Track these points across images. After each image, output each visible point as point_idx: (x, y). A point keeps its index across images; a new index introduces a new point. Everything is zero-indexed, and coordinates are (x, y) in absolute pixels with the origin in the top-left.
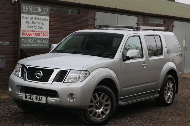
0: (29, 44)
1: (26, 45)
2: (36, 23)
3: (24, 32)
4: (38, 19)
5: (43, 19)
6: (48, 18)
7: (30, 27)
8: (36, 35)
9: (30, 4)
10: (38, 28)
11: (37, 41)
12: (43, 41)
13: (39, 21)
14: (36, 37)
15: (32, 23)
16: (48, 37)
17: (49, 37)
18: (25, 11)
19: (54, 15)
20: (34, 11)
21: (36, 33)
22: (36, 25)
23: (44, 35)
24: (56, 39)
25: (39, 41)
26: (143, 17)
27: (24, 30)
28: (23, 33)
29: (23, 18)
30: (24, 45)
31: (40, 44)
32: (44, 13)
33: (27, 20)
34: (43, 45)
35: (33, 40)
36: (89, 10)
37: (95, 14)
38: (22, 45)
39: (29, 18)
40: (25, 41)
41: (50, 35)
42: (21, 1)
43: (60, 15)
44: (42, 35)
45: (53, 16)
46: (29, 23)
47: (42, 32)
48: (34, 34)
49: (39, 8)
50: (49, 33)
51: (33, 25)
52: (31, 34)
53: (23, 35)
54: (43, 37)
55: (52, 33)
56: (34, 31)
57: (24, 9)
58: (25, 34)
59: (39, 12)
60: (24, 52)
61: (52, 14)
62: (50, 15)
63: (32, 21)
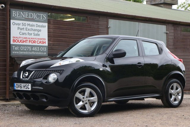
0: (21, 51)
2: (31, 30)
3: (15, 39)
4: (32, 26)
5: (39, 26)
6: (46, 24)
7: (23, 34)
8: (30, 42)
9: (22, 9)
10: (33, 34)
11: (32, 48)
12: (39, 49)
13: (33, 28)
14: (30, 44)
15: (25, 29)
17: (47, 45)
19: (53, 22)
20: (27, 16)
21: (31, 40)
22: (30, 32)
23: (42, 43)
24: (57, 47)
25: (34, 49)
26: (173, 26)
27: (15, 36)
28: (13, 40)
29: (14, 24)
30: (16, 53)
31: (37, 51)
32: (40, 19)
33: (19, 26)
34: (40, 53)
35: (27, 48)
36: (99, 17)
37: (107, 22)
38: (13, 52)
39: (21, 25)
40: (16, 48)
41: (48, 43)
42: (9, 6)
44: (38, 42)
45: (52, 23)
46: (21, 29)
47: (38, 39)
48: (28, 41)
50: (48, 41)
52: (24, 41)
53: (13, 42)
54: (40, 44)
55: (52, 41)
56: (28, 38)
57: (14, 15)
58: (17, 41)
59: (34, 18)
60: (15, 59)
61: (51, 21)
62: (48, 21)
63: (25, 27)
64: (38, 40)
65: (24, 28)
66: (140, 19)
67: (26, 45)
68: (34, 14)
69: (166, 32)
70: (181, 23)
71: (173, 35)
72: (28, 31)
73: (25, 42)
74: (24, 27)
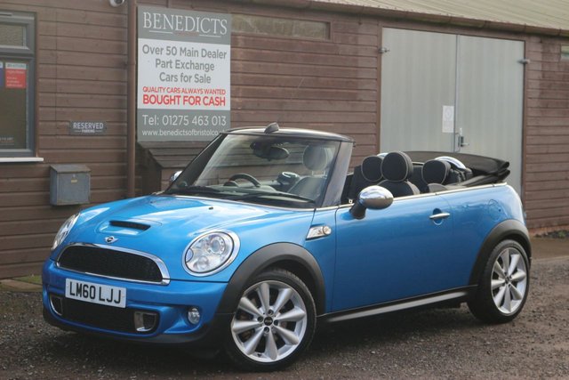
0: (165, 128)
1: (155, 133)
2: (188, 66)
3: (149, 94)
4: (192, 53)
5: (209, 54)
6: (227, 49)
7: (170, 78)
8: (187, 103)
9: (167, 6)
10: (193, 79)
12: (210, 120)
13: (197, 60)
14: (187, 107)
15: (173, 65)
16: (227, 107)
17: (229, 109)
18: (152, 28)
19: (245, 40)
20: (180, 27)
21: (189, 95)
22: (187, 72)
23: (215, 102)
24: (252, 112)
25: (197, 121)
26: (541, 42)
27: (149, 85)
28: (145, 95)
29: (146, 49)
30: (150, 133)
31: (203, 128)
32: (211, 33)
33: (159, 56)
34: (211, 133)
35: (179, 118)
36: (360, 24)
37: (379, 36)
38: (145, 133)
39: (165, 52)
40: (152, 121)
41: (232, 102)
43: (266, 40)
44: (207, 101)
45: (241, 43)
46: (165, 65)
47: (207, 91)
48: (181, 100)
49: (195, 19)
50: (231, 97)
51: (178, 72)
52: (171, 100)
53: (144, 103)
54: (212, 107)
55: (240, 95)
56: (181, 90)
57: (148, 24)
58: (153, 99)
59: (198, 31)
60: (149, 153)
61: (239, 37)
62: (232, 39)
63: (173, 59)
64: (207, 95)
65: (171, 62)
66: (462, 24)
67: (177, 110)
68: (198, 19)
69: (524, 61)
70: (561, 34)
71: (540, 68)
72: (182, 70)
73: (173, 102)
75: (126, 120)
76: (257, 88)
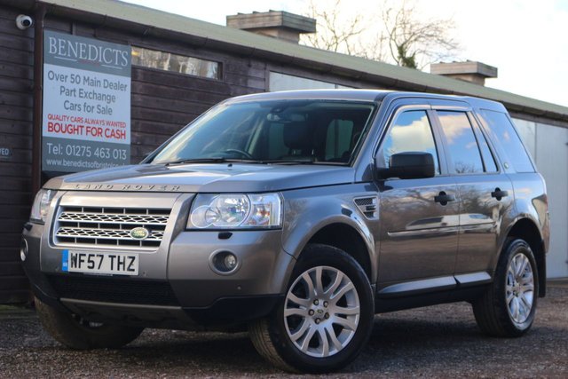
0: (68, 158)
2: (91, 96)
3: (54, 122)
4: (94, 83)
5: (110, 85)
6: (127, 81)
7: (73, 107)
8: (89, 133)
9: (71, 33)
10: (95, 110)
12: (111, 152)
13: (100, 90)
14: (90, 138)
15: (77, 93)
16: (127, 141)
17: (129, 143)
18: (57, 55)
19: (144, 74)
20: (84, 56)
21: (92, 126)
22: (90, 102)
23: (116, 135)
25: (99, 153)
27: (54, 113)
28: (49, 123)
29: (51, 75)
30: (54, 162)
31: (104, 160)
32: (113, 64)
33: (63, 84)
35: (82, 150)
36: (250, 66)
37: (267, 80)
38: (49, 162)
39: (69, 79)
40: (56, 150)
41: (132, 136)
42: (43, 23)
44: (109, 133)
45: (140, 77)
46: (69, 93)
47: (108, 123)
48: (84, 129)
49: (98, 49)
50: (132, 131)
51: (81, 101)
52: (75, 129)
53: (49, 130)
54: (113, 140)
55: (139, 129)
56: (84, 120)
57: (53, 50)
58: (57, 128)
59: (100, 60)
61: (139, 70)
62: (132, 72)
63: (77, 87)
64: (108, 127)
65: (74, 91)
67: (80, 141)
68: (101, 48)
72: (85, 100)
73: (76, 132)
74: (75, 86)
75: (31, 147)
76: (155, 123)
